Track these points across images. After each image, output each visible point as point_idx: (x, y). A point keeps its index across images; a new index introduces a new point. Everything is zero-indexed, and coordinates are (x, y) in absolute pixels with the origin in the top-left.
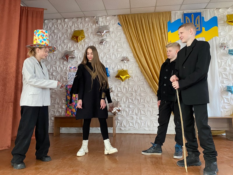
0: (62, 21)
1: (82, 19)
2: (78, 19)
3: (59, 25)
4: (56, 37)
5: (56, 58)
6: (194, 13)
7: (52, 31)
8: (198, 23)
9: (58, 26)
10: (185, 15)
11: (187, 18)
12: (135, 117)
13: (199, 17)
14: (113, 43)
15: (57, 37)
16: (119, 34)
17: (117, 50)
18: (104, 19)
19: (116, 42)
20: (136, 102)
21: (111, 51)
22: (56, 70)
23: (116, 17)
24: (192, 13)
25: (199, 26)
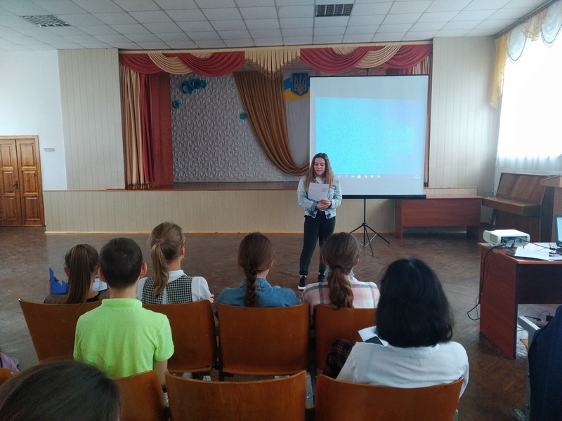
6: (302, 74)
8: (304, 84)
10: (294, 75)
11: (296, 78)
12: (250, 168)
14: (229, 100)
16: (235, 90)
17: (233, 106)
19: (232, 99)
20: (251, 155)
21: (228, 107)
23: (232, 75)
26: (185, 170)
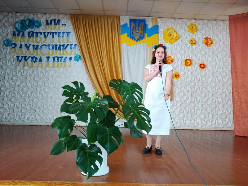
0: (14, 14)
1: (34, 15)
2: (31, 14)
3: (10, 18)
4: (6, 30)
5: (7, 51)
6: (139, 20)
7: (2, 24)
8: (141, 29)
9: (8, 19)
10: (131, 21)
11: (133, 24)
13: (142, 24)
15: (8, 30)
18: (56, 16)
22: (6, 63)
23: (68, 16)
24: (137, 20)
25: (142, 32)
26: (11, 111)
